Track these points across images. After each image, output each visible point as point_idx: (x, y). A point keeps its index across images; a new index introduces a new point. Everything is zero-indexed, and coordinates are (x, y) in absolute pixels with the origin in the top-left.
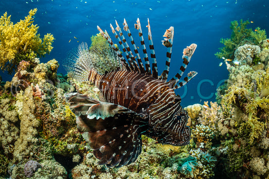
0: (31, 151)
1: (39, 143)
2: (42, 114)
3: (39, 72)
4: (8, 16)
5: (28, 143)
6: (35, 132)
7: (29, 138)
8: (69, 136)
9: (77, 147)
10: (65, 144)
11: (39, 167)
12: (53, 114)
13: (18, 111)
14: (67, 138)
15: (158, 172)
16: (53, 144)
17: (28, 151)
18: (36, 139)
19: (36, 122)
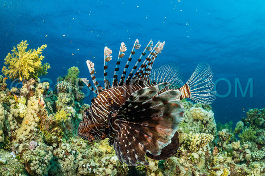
0: (32, 136)
1: (37, 132)
2: (43, 115)
3: (40, 88)
4: (27, 43)
5: (31, 131)
6: (36, 125)
7: (33, 128)
8: (54, 131)
9: (57, 139)
10: (51, 135)
11: (38, 145)
12: (48, 117)
13: (20, 110)
14: (53, 132)
15: (98, 160)
16: (44, 134)
17: (30, 136)
18: (37, 130)
19: (37, 119)
